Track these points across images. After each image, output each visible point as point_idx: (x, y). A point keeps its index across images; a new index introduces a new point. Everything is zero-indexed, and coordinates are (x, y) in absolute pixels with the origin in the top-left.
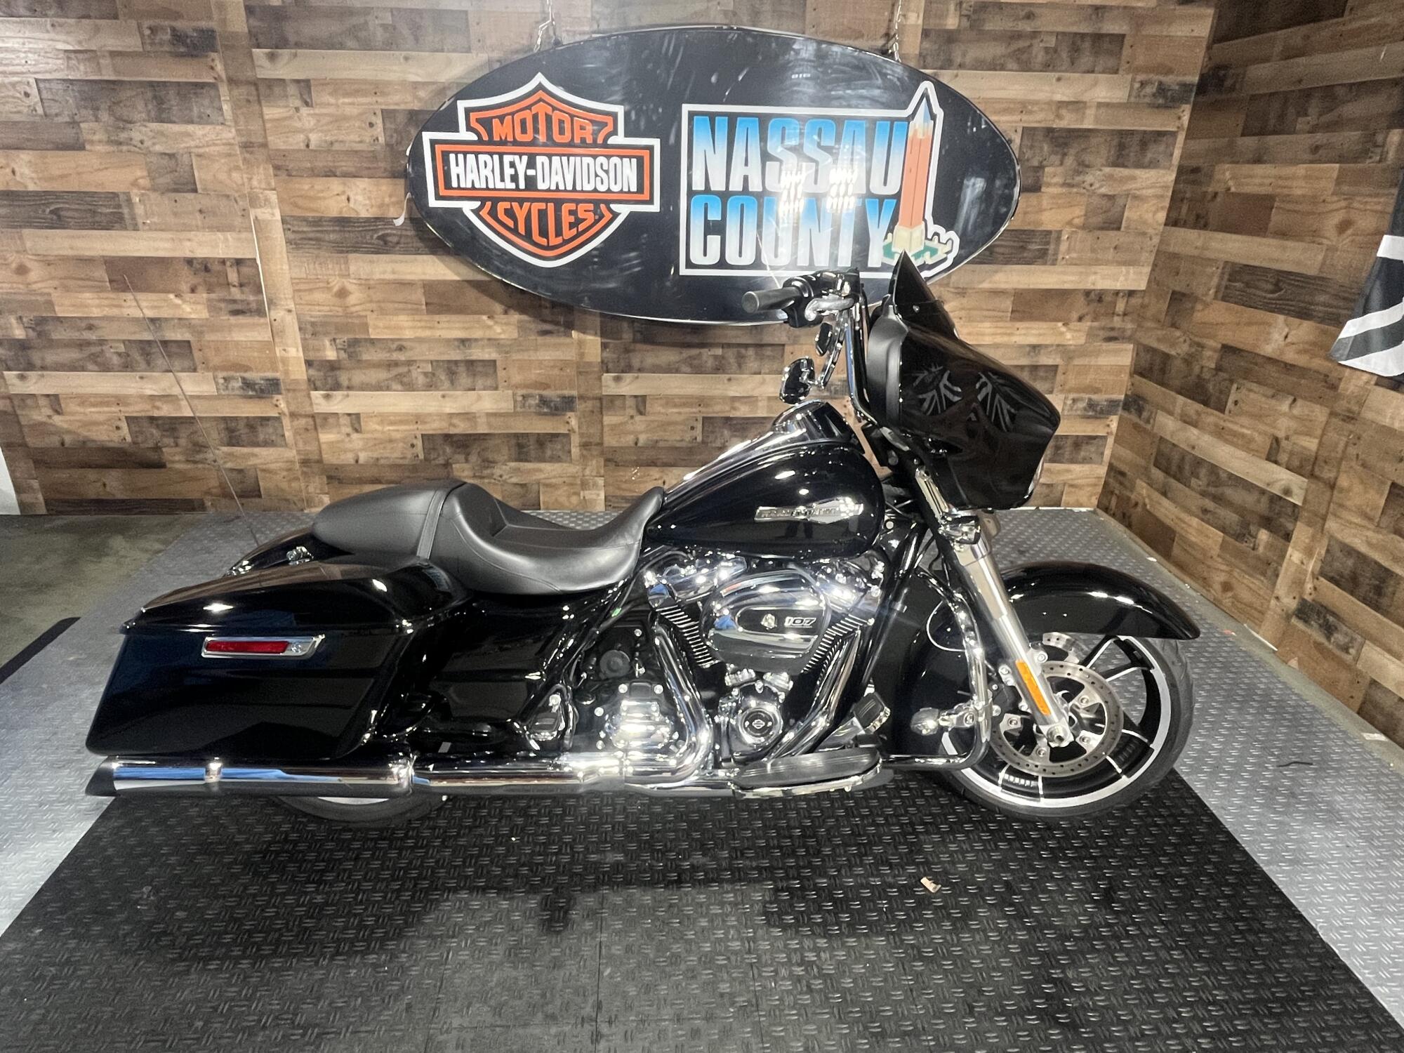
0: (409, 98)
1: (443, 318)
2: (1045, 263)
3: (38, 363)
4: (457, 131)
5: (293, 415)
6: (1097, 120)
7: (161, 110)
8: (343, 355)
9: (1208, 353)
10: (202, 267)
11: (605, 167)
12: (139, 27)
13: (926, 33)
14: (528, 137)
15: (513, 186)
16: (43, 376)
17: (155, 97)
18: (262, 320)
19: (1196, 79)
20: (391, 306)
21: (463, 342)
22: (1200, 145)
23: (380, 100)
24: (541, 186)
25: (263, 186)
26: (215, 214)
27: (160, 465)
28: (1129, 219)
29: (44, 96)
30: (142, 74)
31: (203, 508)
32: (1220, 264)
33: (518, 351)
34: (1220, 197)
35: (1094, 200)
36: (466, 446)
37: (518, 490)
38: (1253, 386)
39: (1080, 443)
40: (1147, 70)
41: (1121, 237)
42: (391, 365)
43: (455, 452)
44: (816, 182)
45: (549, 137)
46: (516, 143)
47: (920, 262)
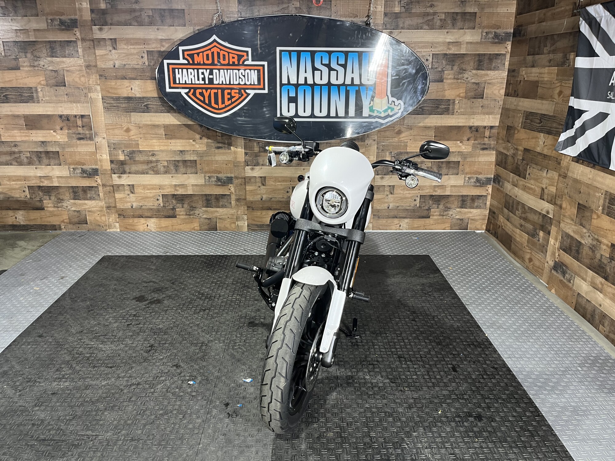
0: (159, 46)
1: (173, 141)
2: (448, 114)
4: (179, 59)
5: (104, 185)
6: (467, 51)
7: (52, 53)
8: (127, 158)
9: (520, 153)
10: (66, 119)
11: (243, 74)
12: (47, 19)
13: (386, 14)
14: (210, 62)
15: (203, 82)
17: (51, 47)
18: (92, 142)
19: (512, 31)
20: (148, 135)
21: (181, 151)
22: (516, 59)
23: (146, 47)
24: (215, 82)
25: (94, 83)
26: (73, 96)
27: (42, 209)
28: (487, 93)
29: (5, 48)
30: (46, 38)
31: (60, 229)
32: (523, 112)
33: (207, 156)
34: (522, 82)
35: (469, 85)
36: (182, 200)
37: (207, 221)
38: (534, 166)
39: (474, 198)
40: (488, 27)
41: (484, 102)
42: (149, 162)
43: (177, 203)
44: (337, 80)
45: (219, 62)
46: (204, 64)
47: (386, 114)
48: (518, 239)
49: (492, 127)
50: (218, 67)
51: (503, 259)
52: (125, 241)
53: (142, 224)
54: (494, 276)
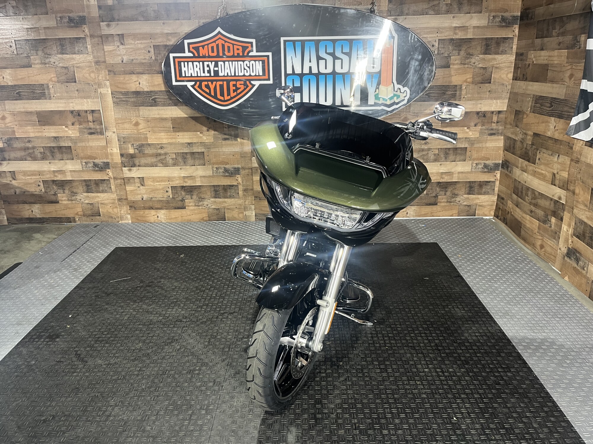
0: (165, 40)
1: (181, 134)
2: (455, 100)
3: (7, 158)
4: (184, 52)
5: (114, 178)
6: (474, 35)
7: (62, 50)
8: (137, 151)
9: (529, 137)
10: (77, 114)
11: (248, 65)
12: (56, 17)
13: (390, 1)
14: (215, 54)
15: (208, 75)
16: (9, 163)
17: (61, 44)
18: (102, 136)
19: (519, 14)
20: (156, 129)
21: (189, 144)
22: (524, 42)
23: (153, 41)
24: (220, 74)
25: (104, 79)
26: (83, 92)
27: (57, 202)
28: (494, 78)
29: (17, 46)
30: (56, 35)
31: (75, 221)
32: (532, 96)
33: (214, 147)
34: (531, 65)
35: (477, 70)
36: (191, 191)
37: (215, 211)
38: (544, 151)
39: (482, 184)
40: (495, 11)
41: (492, 86)
42: (158, 155)
43: (186, 194)
44: (342, 68)
45: (224, 54)
46: (209, 57)
47: (392, 101)
48: (528, 226)
49: (499, 112)
50: (224, 59)
51: (513, 246)
52: (136, 232)
53: (152, 216)
54: (504, 263)
